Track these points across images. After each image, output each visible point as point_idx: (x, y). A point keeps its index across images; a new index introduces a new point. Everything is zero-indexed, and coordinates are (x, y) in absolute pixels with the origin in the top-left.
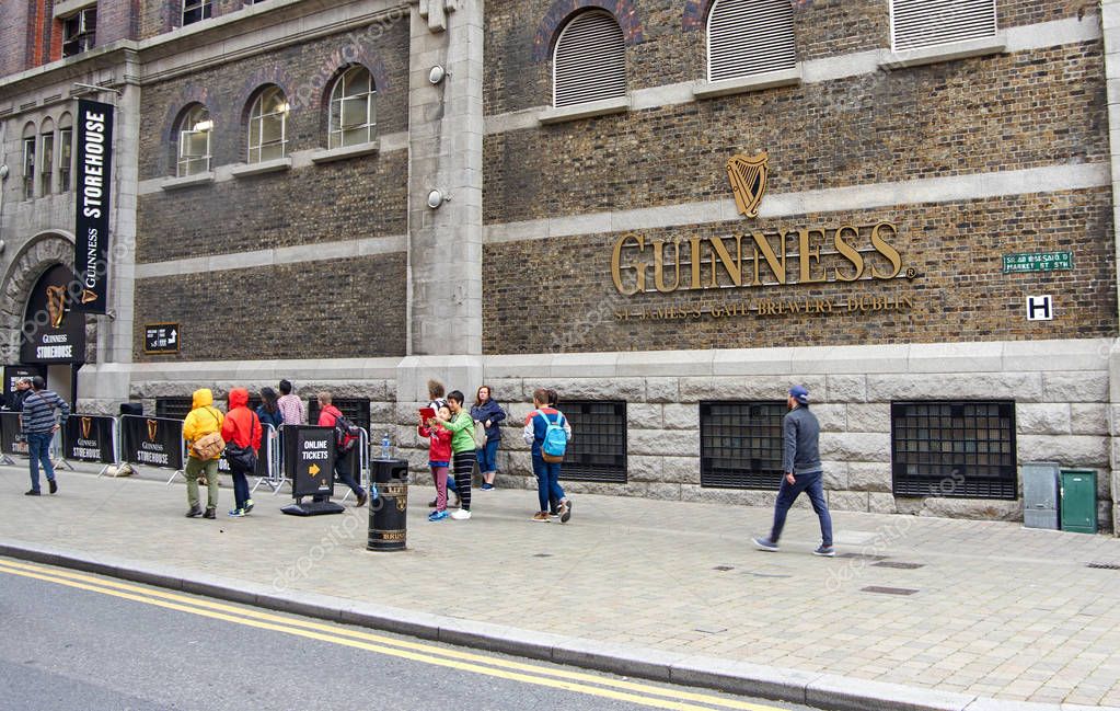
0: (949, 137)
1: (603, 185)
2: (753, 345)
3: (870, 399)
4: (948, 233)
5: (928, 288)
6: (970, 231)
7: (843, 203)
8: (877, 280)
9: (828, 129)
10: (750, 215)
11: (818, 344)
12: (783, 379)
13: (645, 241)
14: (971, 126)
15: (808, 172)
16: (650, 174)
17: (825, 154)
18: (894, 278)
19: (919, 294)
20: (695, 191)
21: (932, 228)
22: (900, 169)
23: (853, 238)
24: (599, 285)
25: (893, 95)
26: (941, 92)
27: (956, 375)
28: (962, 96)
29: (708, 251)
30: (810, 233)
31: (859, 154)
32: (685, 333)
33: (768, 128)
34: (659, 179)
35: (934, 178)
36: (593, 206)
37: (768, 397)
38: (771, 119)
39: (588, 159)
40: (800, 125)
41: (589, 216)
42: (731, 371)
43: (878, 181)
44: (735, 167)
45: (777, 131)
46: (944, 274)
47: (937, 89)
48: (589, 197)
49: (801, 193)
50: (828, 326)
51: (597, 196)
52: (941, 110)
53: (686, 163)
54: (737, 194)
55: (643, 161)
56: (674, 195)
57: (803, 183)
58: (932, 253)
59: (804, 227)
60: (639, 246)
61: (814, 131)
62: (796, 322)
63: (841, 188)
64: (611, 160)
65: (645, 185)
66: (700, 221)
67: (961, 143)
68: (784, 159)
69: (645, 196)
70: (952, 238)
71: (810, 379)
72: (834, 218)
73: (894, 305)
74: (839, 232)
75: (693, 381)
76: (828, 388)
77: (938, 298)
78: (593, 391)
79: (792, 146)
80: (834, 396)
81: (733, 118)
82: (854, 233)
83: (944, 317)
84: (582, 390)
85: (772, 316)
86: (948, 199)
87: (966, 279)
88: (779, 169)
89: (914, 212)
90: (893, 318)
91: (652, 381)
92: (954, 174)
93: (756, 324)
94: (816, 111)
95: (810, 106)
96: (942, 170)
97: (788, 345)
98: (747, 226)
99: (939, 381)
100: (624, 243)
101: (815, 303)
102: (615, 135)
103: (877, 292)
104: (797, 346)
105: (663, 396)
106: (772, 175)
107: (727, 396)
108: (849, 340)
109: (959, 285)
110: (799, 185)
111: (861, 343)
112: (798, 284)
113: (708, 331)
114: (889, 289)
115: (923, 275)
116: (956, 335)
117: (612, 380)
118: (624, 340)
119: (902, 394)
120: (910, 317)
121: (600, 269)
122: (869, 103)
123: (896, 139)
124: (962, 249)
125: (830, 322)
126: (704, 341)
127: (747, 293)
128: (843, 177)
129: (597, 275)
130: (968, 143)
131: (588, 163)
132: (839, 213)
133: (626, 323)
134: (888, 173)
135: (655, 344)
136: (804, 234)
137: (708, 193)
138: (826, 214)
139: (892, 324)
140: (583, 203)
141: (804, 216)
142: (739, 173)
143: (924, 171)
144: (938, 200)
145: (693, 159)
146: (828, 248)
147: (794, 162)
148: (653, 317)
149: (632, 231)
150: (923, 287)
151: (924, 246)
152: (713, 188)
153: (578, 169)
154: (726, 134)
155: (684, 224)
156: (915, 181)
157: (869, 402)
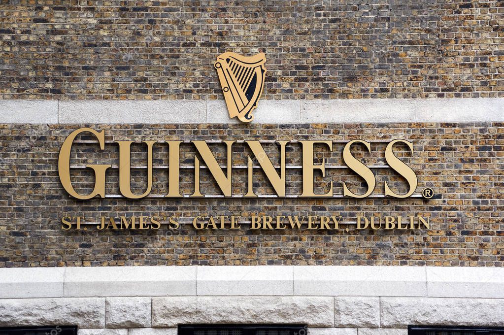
0: (472, 58)
1: (46, 67)
2: (243, 262)
3: (386, 324)
4: (468, 155)
5: (445, 209)
6: (491, 155)
7: (352, 115)
8: (390, 199)
9: (337, 36)
10: (244, 120)
11: (321, 263)
12: (285, 300)
13: (106, 138)
14: (497, 49)
15: (313, 80)
16: (112, 62)
17: (333, 62)
18: (409, 198)
19: (435, 215)
20: (173, 86)
21: (451, 149)
22: (417, 85)
23: (363, 153)
24: (37, 186)
25: (413, 8)
26: (466, 10)
27: (480, 301)
28: (488, 17)
29: (189, 155)
30: (315, 144)
31: (371, 66)
32: (157, 246)
33: (267, 27)
34: (127, 68)
35: (454, 99)
36: (31, 91)
37: (267, 320)
38: (270, 18)
39: (23, 32)
40: (306, 27)
41: (24, 103)
42: (220, 291)
43: (392, 97)
44: (225, 65)
45: (278, 32)
46: (462, 197)
47: (461, 7)
48: (25, 79)
49: (305, 101)
50: (332, 244)
51: (36, 79)
52: (465, 29)
53: (163, 54)
54: (227, 95)
55: (105, 44)
56: (145, 89)
57: (306, 91)
58: (450, 175)
59: (306, 138)
60: (98, 145)
61: (322, 36)
62: (295, 239)
63: (351, 101)
64: (58, 38)
65: (107, 74)
66: (180, 121)
67: (485, 65)
68: (286, 63)
69: (107, 86)
70: (471, 161)
71: (317, 301)
72: (341, 130)
73: (409, 225)
74: (347, 147)
75: (172, 302)
76: (337, 312)
77: (456, 221)
78: (30, 315)
79: (295, 50)
80: (344, 319)
81: (224, 10)
82: (365, 148)
83: (461, 241)
84: (14, 314)
85: (267, 232)
86: (469, 121)
87: (486, 202)
88: (279, 73)
89: (431, 131)
90: (407, 239)
91: (116, 302)
92: (476, 96)
93: (247, 239)
94: (325, 15)
95: (318, 8)
96: (462, 91)
97: (285, 264)
98: (239, 132)
99: (463, 307)
100: (76, 139)
101: (319, 220)
102: (63, 9)
103: (388, 211)
104: (297, 264)
105: (133, 319)
106: (270, 79)
107: (216, 319)
108: (357, 260)
109: (479, 209)
110: (302, 93)
111: (369, 263)
112: (298, 198)
113: (186, 245)
114: (403, 209)
115: (439, 197)
116: (475, 259)
117: (59, 302)
118: (72, 252)
119: (422, 319)
120: (425, 239)
121: (39, 167)
122: (386, 13)
123: (415, 54)
124: (483, 172)
125: (335, 240)
126: (181, 256)
127: (236, 204)
128: (354, 88)
129: (34, 174)
130: (493, 66)
131: (24, 38)
132: (347, 126)
133: (76, 233)
134: (404, 89)
135: (115, 258)
136: (308, 146)
137: (190, 91)
138: (333, 125)
139: (405, 245)
140: (15, 85)
141: (307, 126)
142: (231, 73)
143: (443, 90)
144: (457, 121)
145: (171, 50)
146: (333, 161)
147: (297, 67)
148: (115, 228)
149: (87, 126)
150: (439, 208)
151: (441, 166)
152: (196, 86)
153: (9, 44)
154: (215, 27)
155: (158, 122)
156: (433, 100)
157: (384, 327)
